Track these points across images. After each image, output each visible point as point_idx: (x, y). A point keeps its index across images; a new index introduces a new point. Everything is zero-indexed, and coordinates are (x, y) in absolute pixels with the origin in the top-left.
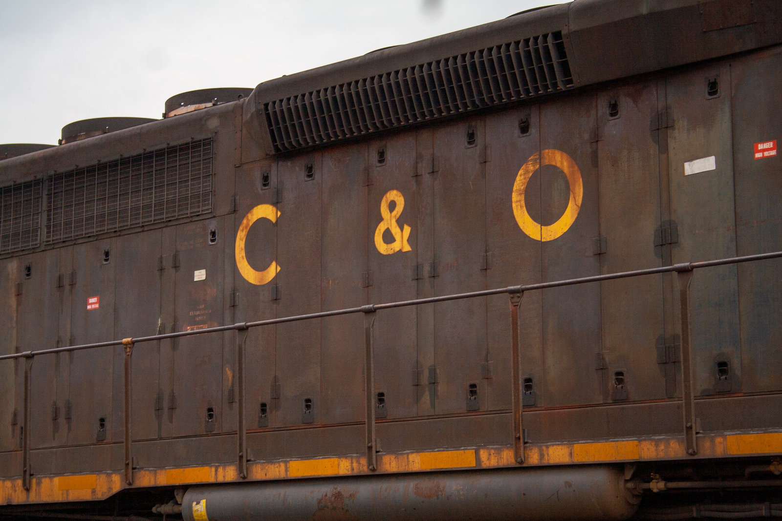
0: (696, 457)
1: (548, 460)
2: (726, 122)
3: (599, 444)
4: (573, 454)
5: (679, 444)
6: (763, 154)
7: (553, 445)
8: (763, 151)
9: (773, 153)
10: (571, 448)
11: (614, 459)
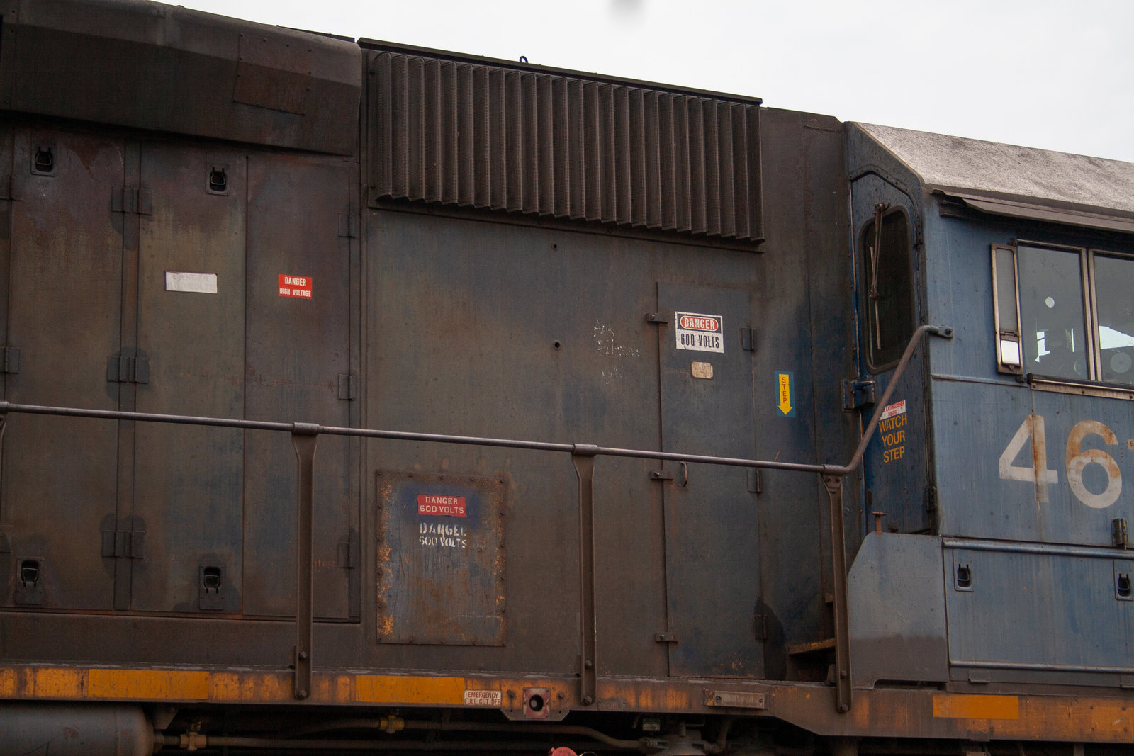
0: (305, 703)
1: (34, 691)
2: (236, 233)
3: (140, 672)
4: (85, 684)
5: (279, 682)
6: (291, 292)
7: (47, 668)
8: (291, 287)
9: (307, 294)
10: (81, 675)
11: (164, 696)
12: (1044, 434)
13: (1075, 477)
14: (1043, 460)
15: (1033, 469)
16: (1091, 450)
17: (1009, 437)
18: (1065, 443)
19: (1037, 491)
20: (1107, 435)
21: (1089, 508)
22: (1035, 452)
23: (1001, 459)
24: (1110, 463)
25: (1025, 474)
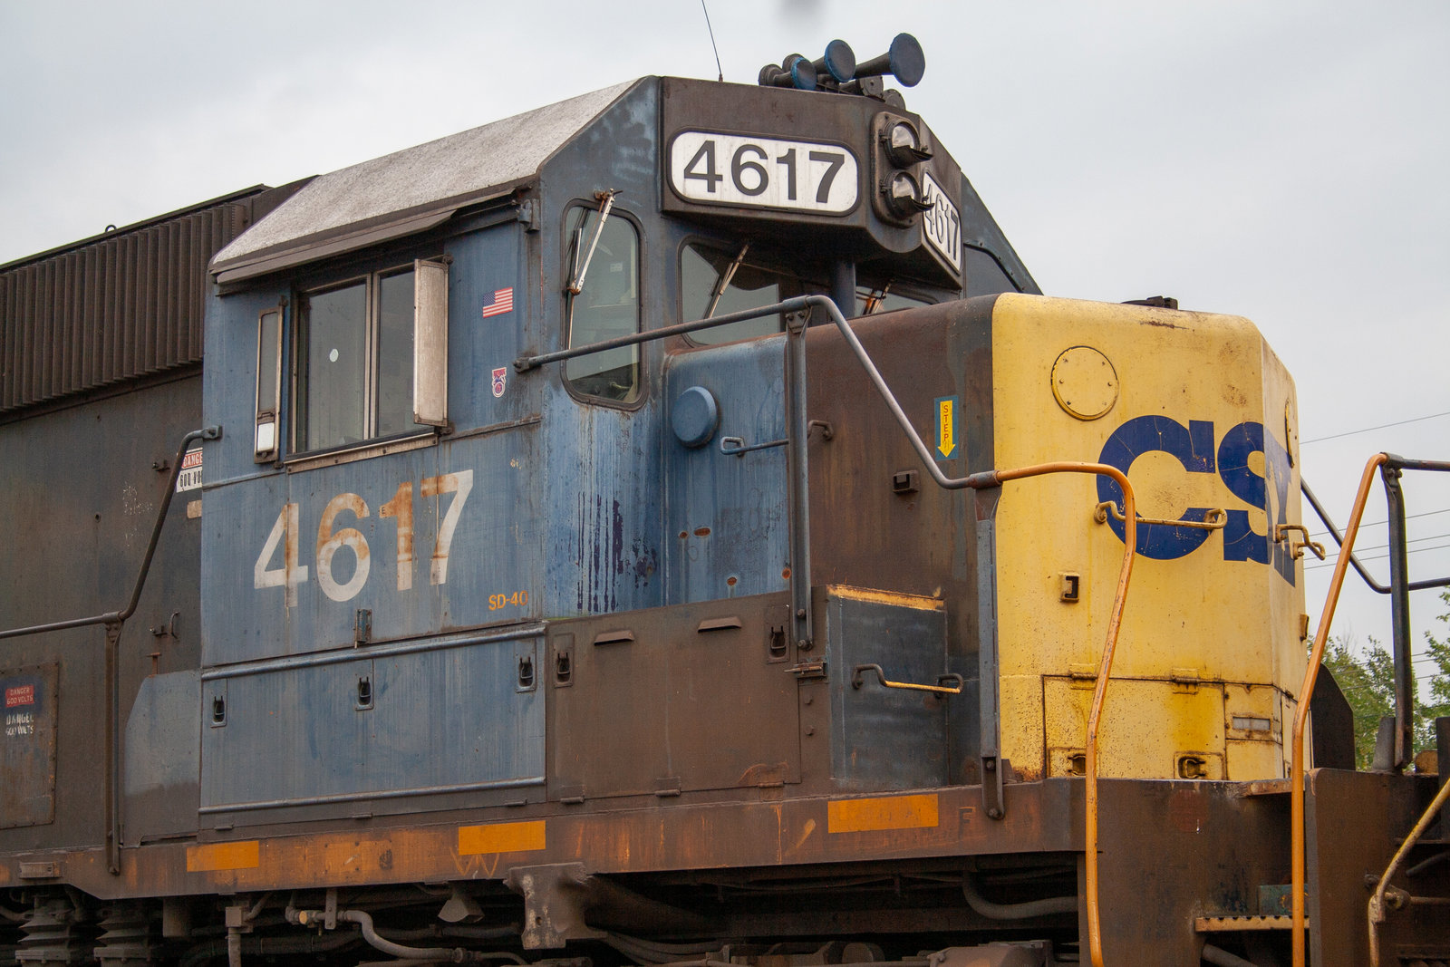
12: (297, 524)
13: (324, 568)
14: (294, 558)
15: (285, 570)
16: (341, 531)
17: (264, 538)
18: (317, 529)
19: (288, 596)
20: (358, 507)
21: (336, 602)
22: (288, 549)
23: (256, 567)
24: (360, 542)
25: (276, 578)
